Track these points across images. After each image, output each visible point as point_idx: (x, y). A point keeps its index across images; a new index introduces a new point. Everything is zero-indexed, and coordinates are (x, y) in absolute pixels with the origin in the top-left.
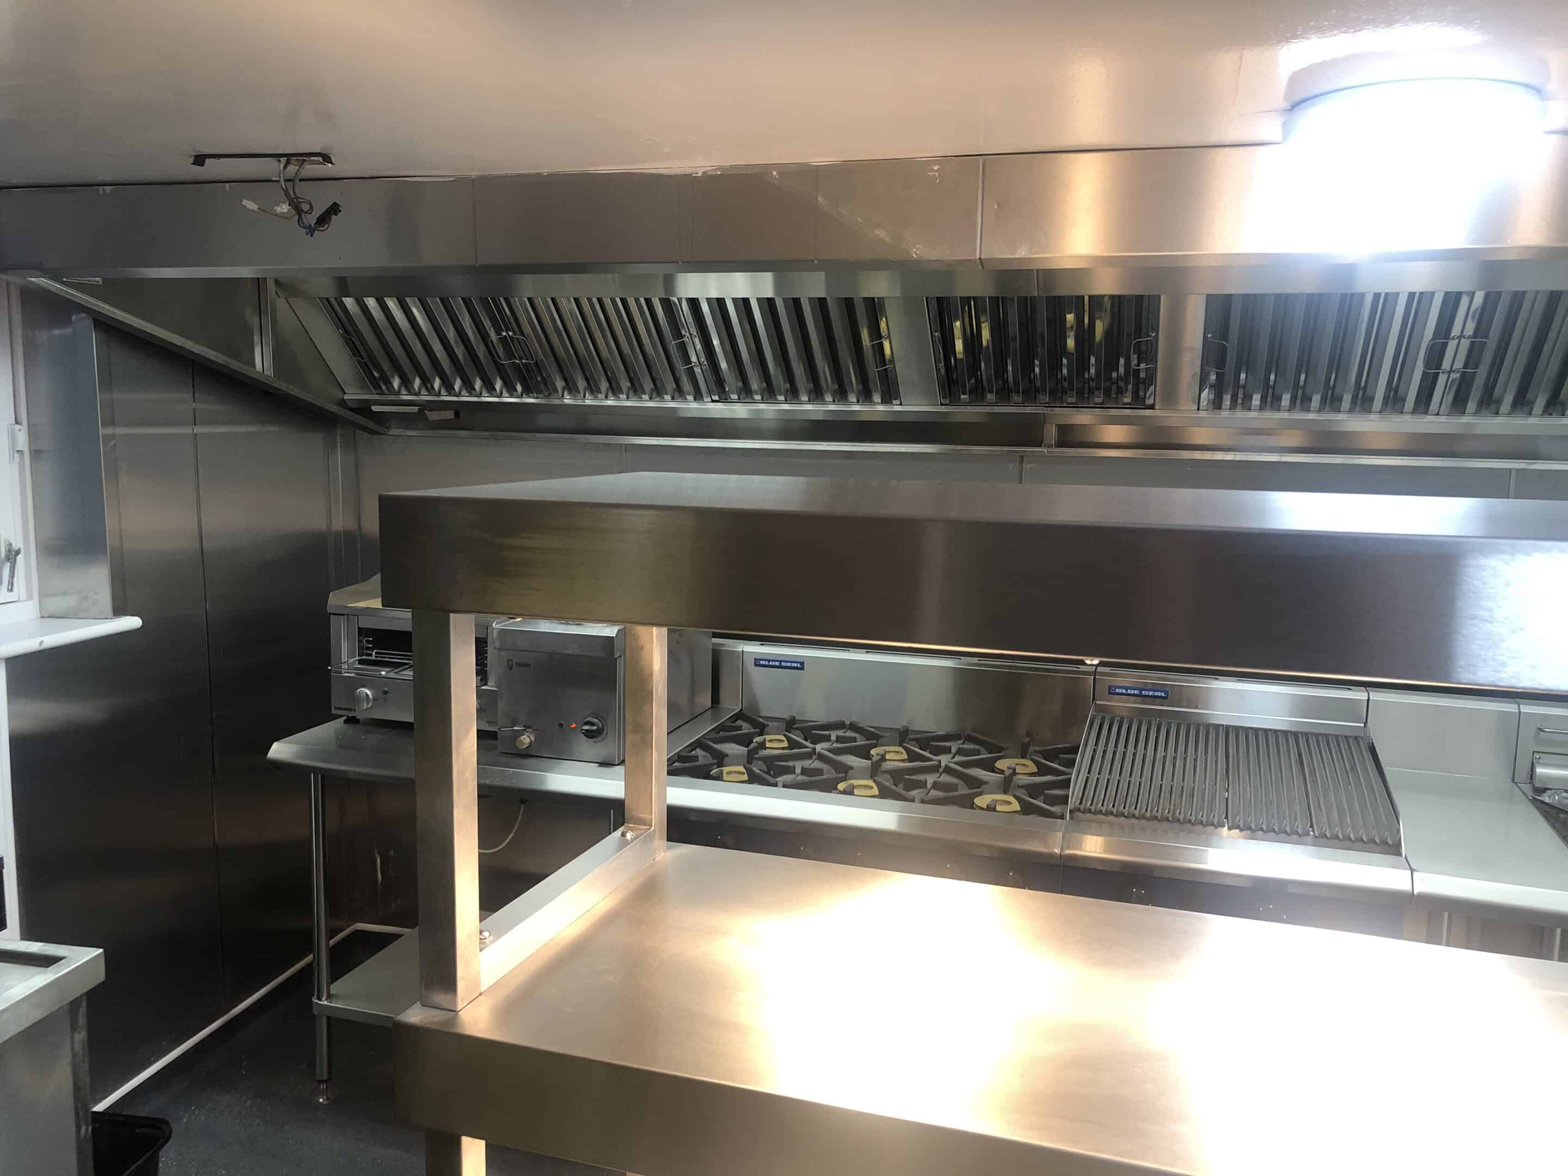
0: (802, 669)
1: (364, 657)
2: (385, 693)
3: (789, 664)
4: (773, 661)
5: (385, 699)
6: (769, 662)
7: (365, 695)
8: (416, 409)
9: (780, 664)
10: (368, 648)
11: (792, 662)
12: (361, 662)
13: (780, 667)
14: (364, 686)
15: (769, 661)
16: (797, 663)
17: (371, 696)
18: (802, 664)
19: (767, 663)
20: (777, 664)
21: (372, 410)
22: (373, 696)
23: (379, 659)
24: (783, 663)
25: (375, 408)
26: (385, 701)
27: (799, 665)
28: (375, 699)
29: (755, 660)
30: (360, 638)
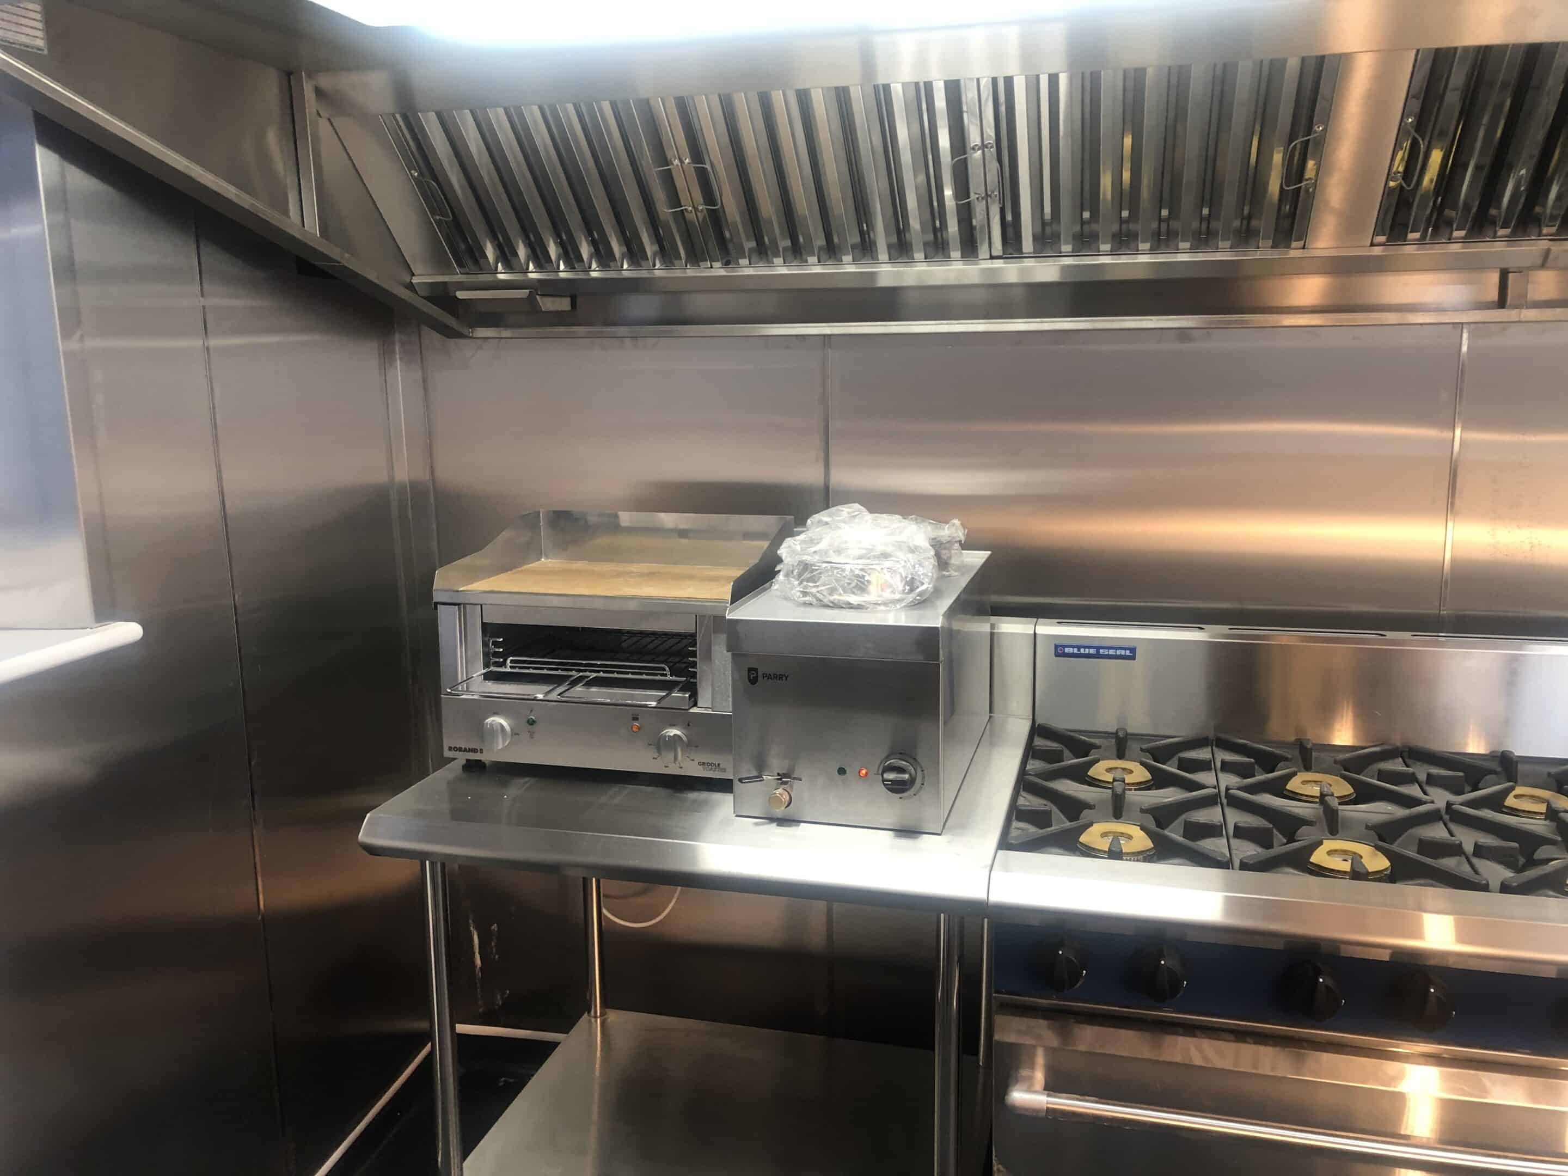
0: (1133, 658)
1: (492, 668)
2: (531, 723)
3: (1111, 652)
4: (1085, 647)
5: (532, 734)
6: (1079, 650)
7: (499, 728)
8: (524, 293)
9: (1098, 652)
10: (496, 654)
11: (1116, 648)
12: (488, 677)
13: (1098, 656)
14: (496, 714)
15: (1079, 648)
16: (1125, 649)
17: (508, 728)
18: (1133, 650)
19: (1076, 651)
20: (1092, 651)
21: (456, 297)
22: (511, 728)
23: (517, 670)
24: (1101, 651)
25: (461, 295)
26: (532, 737)
27: (1128, 653)
28: (514, 733)
29: (1056, 646)
30: (486, 639)
